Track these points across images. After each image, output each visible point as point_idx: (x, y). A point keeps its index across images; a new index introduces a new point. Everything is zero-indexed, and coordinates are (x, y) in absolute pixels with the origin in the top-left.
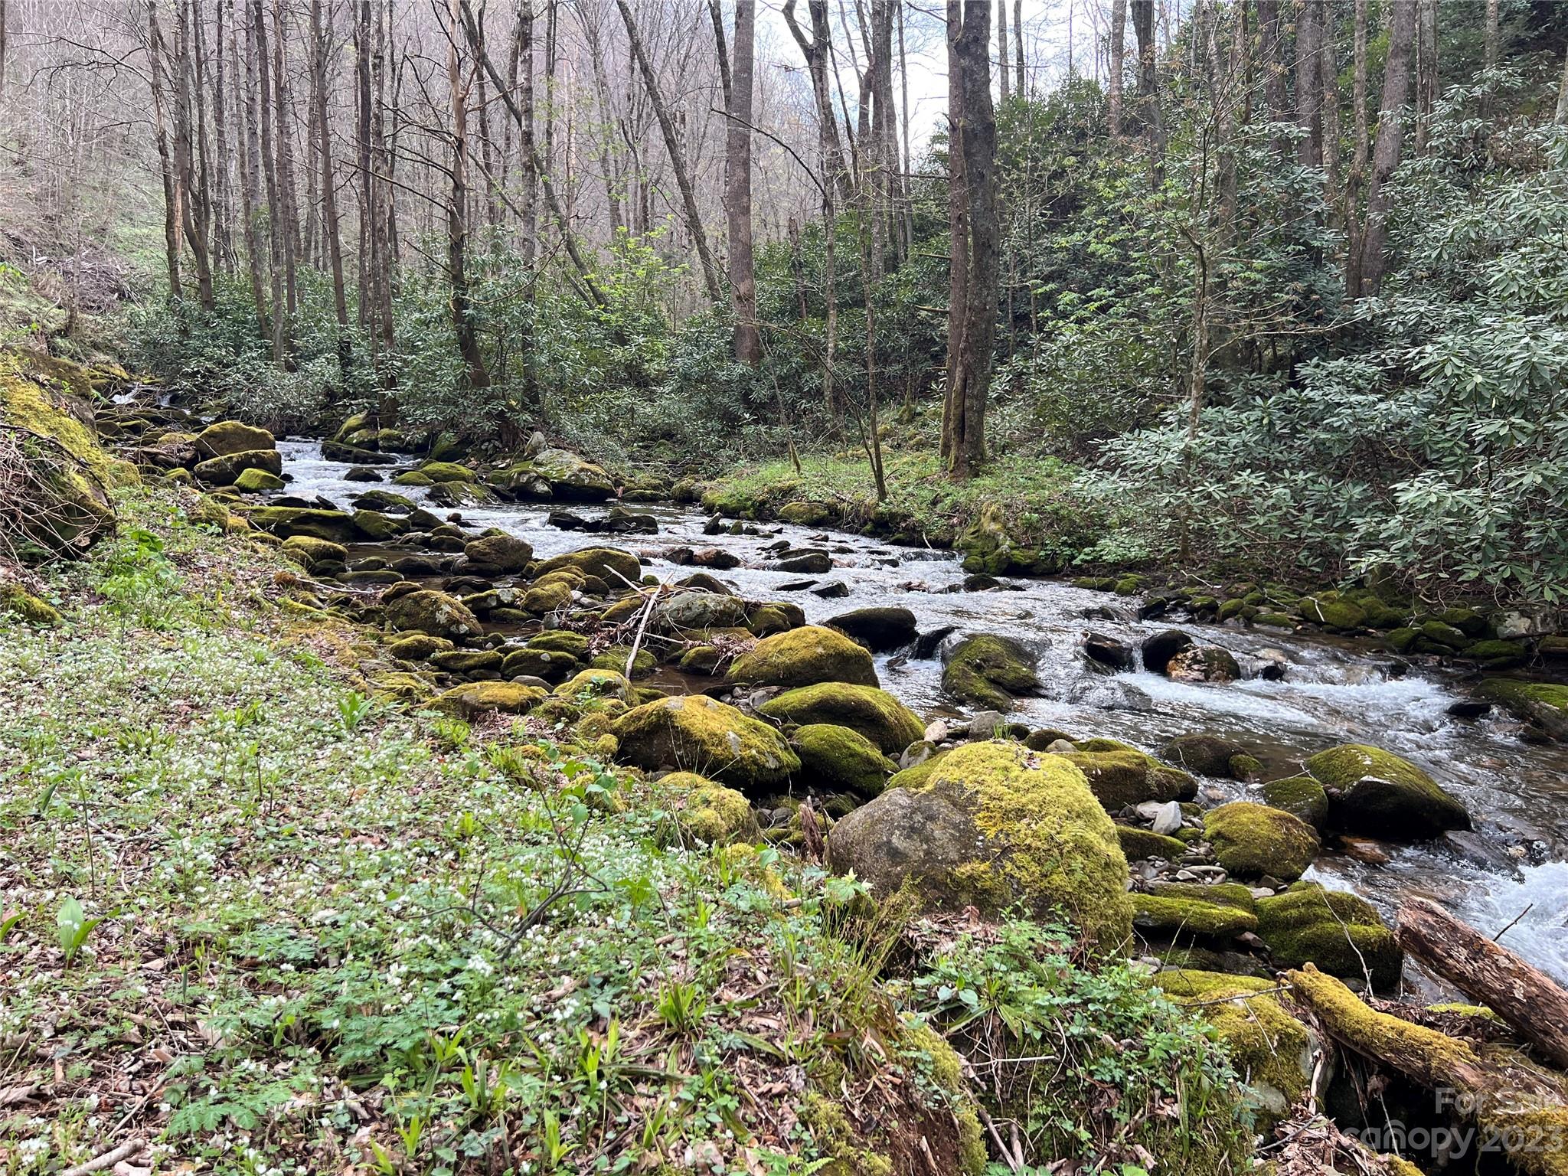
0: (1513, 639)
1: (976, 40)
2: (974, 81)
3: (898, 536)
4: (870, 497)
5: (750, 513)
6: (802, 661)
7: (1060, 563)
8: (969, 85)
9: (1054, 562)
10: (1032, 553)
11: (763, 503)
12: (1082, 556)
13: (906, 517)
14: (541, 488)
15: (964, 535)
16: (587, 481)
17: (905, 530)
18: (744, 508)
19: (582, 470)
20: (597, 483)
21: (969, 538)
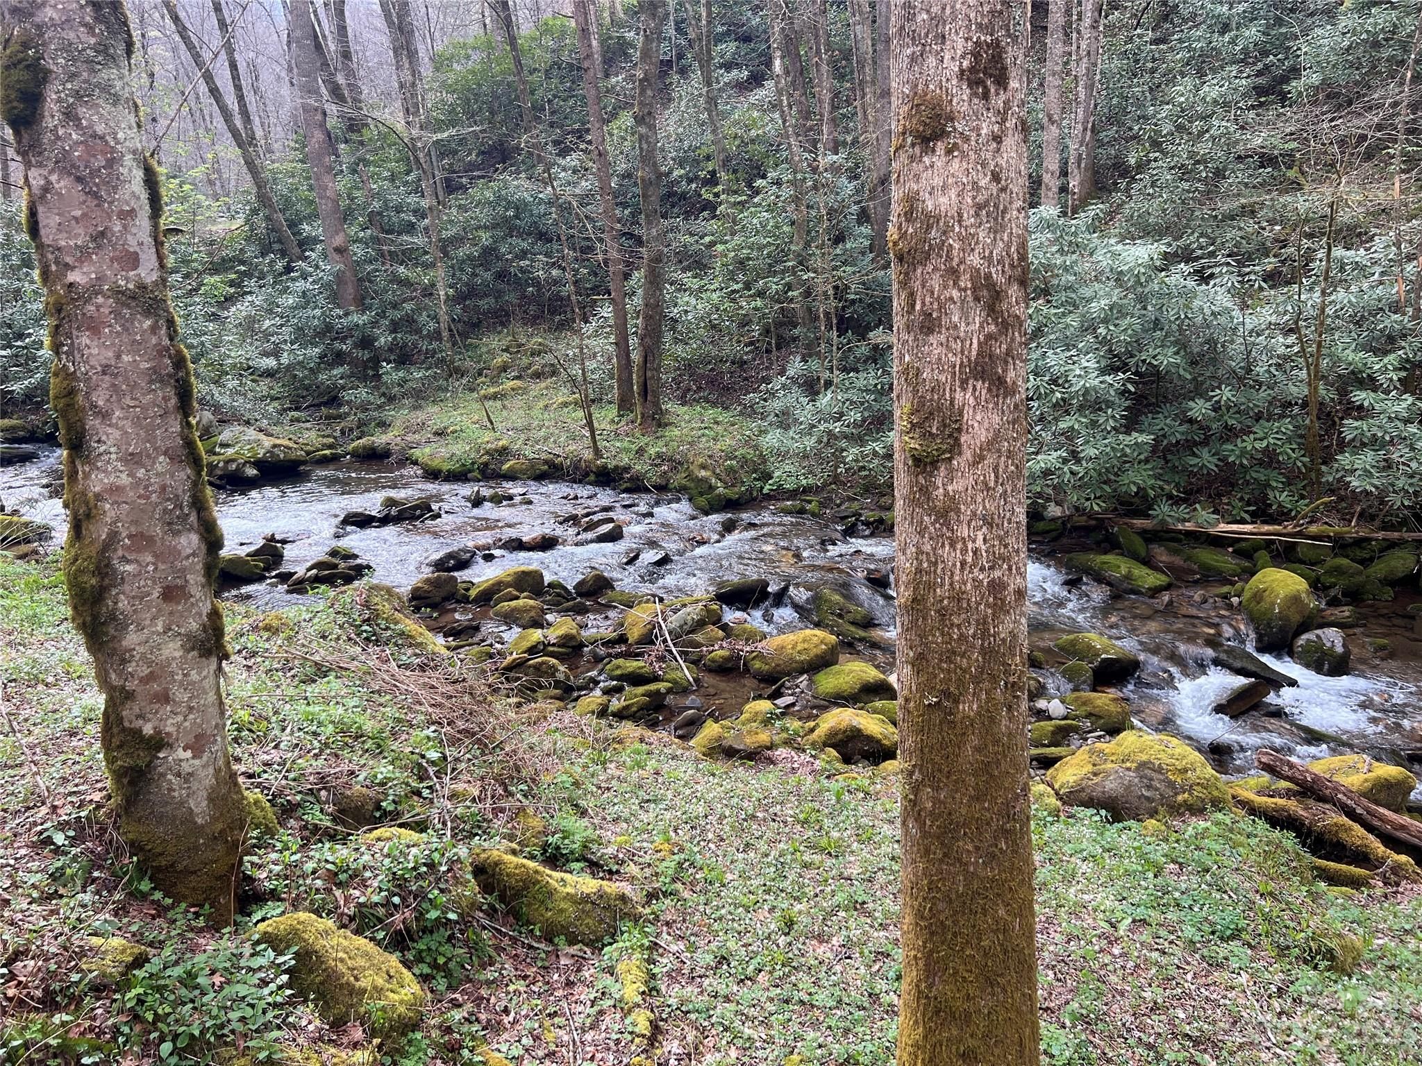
0: (1054, 519)
1: (650, 113)
2: (648, 143)
3: (625, 485)
4: (588, 455)
5: (476, 474)
6: (817, 656)
7: (755, 494)
8: (645, 146)
9: (751, 494)
10: (736, 489)
11: (486, 464)
12: (768, 487)
13: (627, 469)
14: (251, 472)
15: (678, 479)
16: (282, 456)
17: (630, 479)
18: (470, 471)
19: (275, 446)
20: (293, 456)
21: (683, 482)
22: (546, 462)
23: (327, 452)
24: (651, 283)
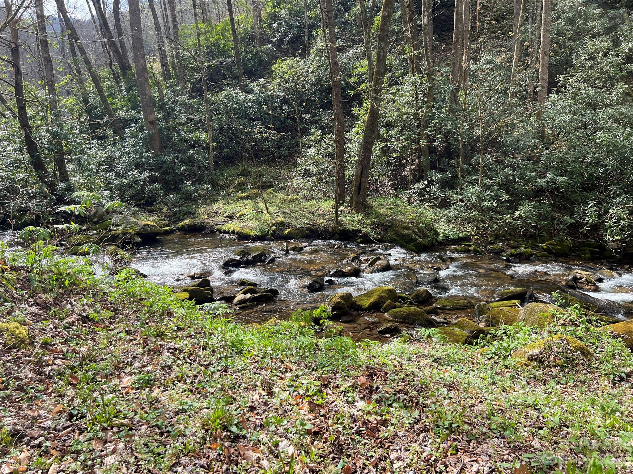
3: (360, 240)
4: (333, 224)
5: (270, 237)
7: (434, 242)
9: (432, 242)
10: (426, 240)
11: (275, 231)
12: (440, 238)
13: (359, 231)
15: (390, 235)
16: (149, 230)
17: (362, 237)
18: (267, 235)
19: (145, 225)
20: (155, 231)
21: (393, 237)
22: (308, 229)
23: (167, 228)
24: (370, 130)
